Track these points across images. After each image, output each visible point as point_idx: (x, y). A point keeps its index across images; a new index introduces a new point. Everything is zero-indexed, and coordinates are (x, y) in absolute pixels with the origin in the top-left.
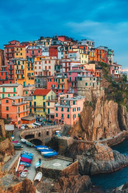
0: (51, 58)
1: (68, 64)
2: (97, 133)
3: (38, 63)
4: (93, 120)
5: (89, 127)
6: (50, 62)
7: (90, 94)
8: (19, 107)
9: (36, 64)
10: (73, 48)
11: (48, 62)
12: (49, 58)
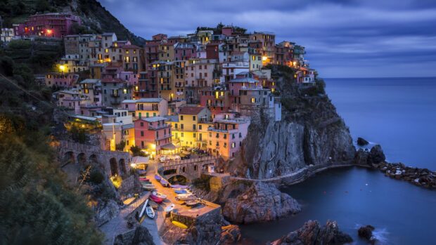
0: (208, 62)
1: (230, 70)
2: (266, 169)
3: (189, 69)
4: (260, 150)
5: (254, 160)
6: (206, 68)
7: (258, 114)
8: (157, 133)
9: (187, 69)
10: (240, 47)
11: (203, 67)
12: (206, 61)
